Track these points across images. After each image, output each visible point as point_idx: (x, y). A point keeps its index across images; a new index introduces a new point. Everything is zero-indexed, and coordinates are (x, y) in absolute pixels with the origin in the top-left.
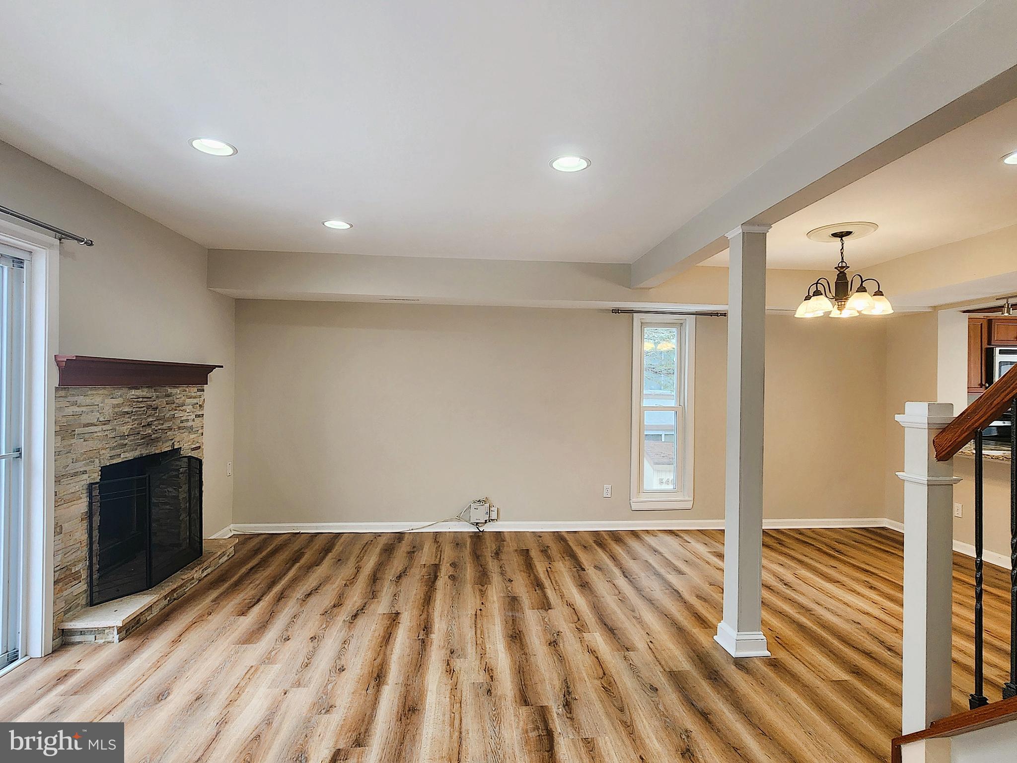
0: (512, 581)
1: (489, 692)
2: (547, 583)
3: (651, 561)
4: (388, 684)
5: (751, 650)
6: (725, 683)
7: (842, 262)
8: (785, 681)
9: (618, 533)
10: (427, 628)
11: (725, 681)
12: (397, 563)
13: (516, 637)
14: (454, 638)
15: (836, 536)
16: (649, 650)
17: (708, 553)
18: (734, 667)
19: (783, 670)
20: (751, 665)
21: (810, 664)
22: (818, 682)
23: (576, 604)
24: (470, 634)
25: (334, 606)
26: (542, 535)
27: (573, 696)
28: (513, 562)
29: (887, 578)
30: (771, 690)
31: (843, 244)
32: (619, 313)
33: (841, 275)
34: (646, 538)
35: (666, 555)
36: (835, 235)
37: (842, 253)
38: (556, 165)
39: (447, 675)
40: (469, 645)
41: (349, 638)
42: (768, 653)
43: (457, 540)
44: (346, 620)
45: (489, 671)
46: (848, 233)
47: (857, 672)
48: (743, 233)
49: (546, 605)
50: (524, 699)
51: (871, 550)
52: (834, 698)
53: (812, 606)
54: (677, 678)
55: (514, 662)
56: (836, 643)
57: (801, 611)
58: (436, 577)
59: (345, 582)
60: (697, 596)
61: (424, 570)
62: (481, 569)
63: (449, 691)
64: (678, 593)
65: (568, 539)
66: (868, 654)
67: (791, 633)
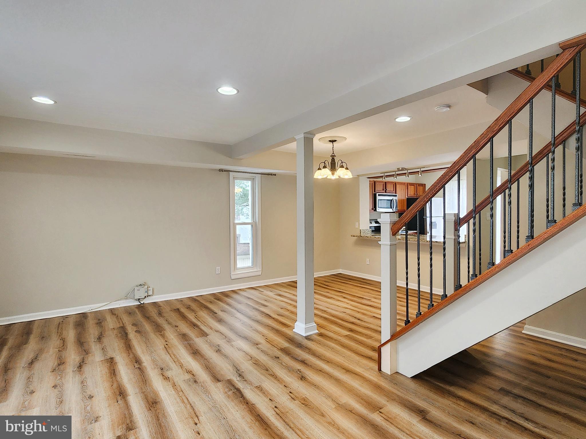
0: (178, 326)
1: (195, 381)
2: (199, 323)
3: (249, 303)
4: (130, 395)
5: (310, 332)
6: (306, 347)
7: (333, 153)
8: (328, 340)
9: (225, 293)
10: (137, 361)
11: (305, 346)
12: (92, 332)
13: (196, 353)
14: (158, 362)
15: (323, 279)
16: (267, 342)
17: (274, 295)
18: (306, 340)
19: (325, 337)
20: (312, 338)
21: (334, 331)
22: (339, 338)
23: (220, 330)
24: (167, 358)
25: (59, 365)
26: (182, 300)
27: (241, 371)
28: (174, 317)
29: (348, 293)
30: (324, 345)
31: (333, 145)
32: (223, 171)
33: (333, 159)
34: (241, 293)
35: (254, 299)
36: (330, 141)
37: (333, 149)
38: (219, 90)
39: (166, 381)
40: (170, 363)
41: (85, 379)
42: (317, 331)
43: (129, 311)
44: (74, 370)
45: (189, 372)
46: (335, 141)
47: (351, 330)
48: (304, 137)
49: (204, 334)
50: (216, 378)
51: (338, 283)
52: (348, 342)
53: (326, 309)
54: (285, 351)
55: (201, 364)
56: (340, 321)
57: (322, 312)
58: (126, 334)
59: (58, 349)
60: (278, 315)
61: (115, 331)
62: (154, 324)
63: (172, 388)
64: (269, 315)
65: (199, 300)
66: (353, 323)
67: (323, 322)
